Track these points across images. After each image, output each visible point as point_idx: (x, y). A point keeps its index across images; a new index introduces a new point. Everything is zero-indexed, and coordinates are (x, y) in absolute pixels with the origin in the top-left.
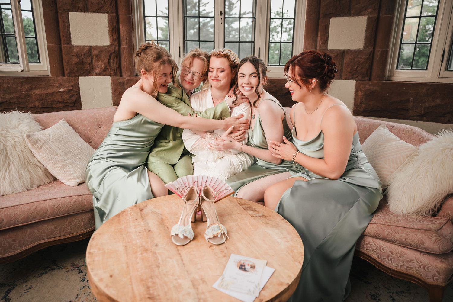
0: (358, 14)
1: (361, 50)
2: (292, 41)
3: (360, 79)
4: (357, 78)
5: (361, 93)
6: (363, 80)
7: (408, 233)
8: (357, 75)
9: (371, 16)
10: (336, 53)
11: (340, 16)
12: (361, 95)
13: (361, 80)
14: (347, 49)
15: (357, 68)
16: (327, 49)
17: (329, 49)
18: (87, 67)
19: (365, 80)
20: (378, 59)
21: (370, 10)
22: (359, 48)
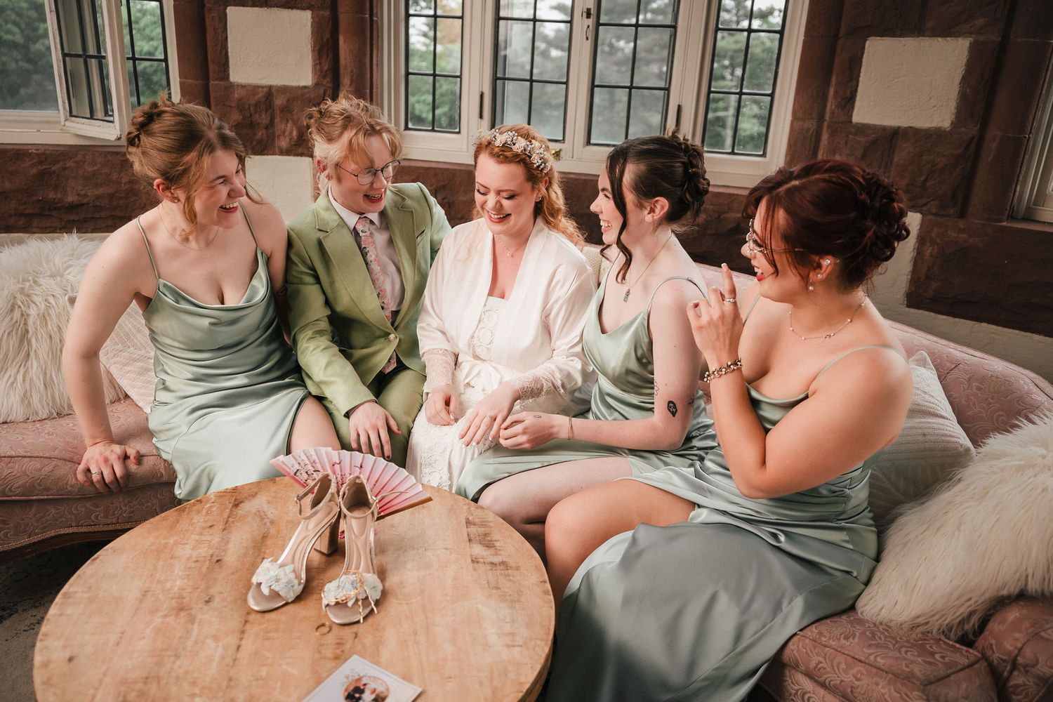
0: (946, 30)
1: (945, 131)
2: (770, 92)
3: (934, 211)
4: (924, 208)
5: (930, 248)
6: (942, 216)
7: (859, 676)
8: (924, 200)
9: (981, 38)
10: (874, 136)
11: (894, 35)
12: (931, 255)
13: (935, 214)
14: (906, 126)
15: (926, 180)
16: (851, 122)
17: (857, 124)
18: (261, 134)
19: (949, 216)
20: (990, 159)
21: (980, 22)
22: (940, 125)
